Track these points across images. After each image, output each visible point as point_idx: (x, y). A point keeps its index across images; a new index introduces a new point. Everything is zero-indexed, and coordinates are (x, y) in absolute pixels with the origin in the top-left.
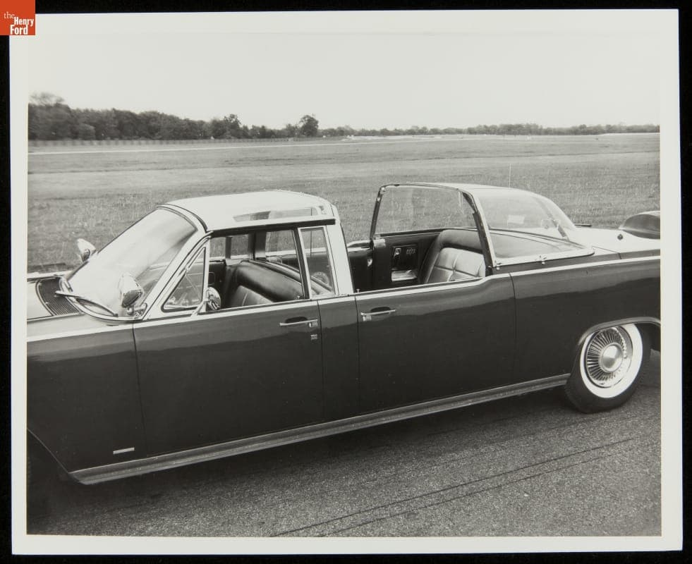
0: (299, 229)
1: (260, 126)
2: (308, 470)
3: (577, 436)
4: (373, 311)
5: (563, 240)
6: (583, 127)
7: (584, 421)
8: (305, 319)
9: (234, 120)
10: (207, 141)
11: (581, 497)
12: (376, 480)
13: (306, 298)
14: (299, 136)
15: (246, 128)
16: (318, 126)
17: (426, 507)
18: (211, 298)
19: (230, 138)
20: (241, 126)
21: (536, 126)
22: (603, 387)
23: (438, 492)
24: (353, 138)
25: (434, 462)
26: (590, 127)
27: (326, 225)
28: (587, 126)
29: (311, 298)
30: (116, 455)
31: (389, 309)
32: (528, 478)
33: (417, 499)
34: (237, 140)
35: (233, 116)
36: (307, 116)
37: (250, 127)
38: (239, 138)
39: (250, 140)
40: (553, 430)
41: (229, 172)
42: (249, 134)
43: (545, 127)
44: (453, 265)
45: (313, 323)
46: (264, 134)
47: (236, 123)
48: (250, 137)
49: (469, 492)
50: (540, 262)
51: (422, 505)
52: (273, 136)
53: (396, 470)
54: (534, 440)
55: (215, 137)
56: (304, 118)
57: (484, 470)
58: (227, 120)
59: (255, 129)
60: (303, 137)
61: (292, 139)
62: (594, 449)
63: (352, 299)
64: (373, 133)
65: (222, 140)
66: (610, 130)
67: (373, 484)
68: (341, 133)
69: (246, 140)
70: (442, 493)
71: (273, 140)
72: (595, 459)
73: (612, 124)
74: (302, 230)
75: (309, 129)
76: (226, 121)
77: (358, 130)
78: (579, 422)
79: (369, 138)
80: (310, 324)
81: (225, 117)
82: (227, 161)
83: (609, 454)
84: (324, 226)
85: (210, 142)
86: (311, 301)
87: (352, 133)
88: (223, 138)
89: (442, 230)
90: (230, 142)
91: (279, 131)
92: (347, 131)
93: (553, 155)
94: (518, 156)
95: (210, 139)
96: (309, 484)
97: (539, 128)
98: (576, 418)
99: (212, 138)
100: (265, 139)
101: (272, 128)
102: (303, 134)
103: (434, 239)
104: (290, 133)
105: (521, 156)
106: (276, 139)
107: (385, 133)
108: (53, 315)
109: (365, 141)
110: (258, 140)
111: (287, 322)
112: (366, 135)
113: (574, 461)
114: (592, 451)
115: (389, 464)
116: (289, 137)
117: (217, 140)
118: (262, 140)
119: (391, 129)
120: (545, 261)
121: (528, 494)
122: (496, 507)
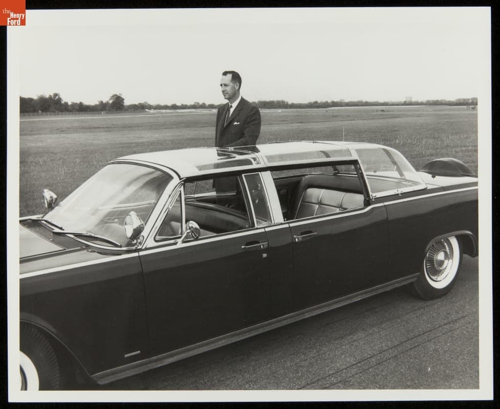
0: (243, 175)
1: (78, 102)
2: (253, 358)
3: (428, 316)
4: (302, 234)
5: (401, 179)
6: (316, 102)
7: (427, 306)
8: (258, 243)
9: (57, 97)
10: (35, 114)
11: (454, 358)
12: (307, 360)
13: (252, 227)
14: (109, 111)
15: (66, 103)
16: (124, 103)
17: (353, 376)
18: (192, 229)
19: (54, 112)
20: (63, 102)
21: (283, 102)
22: (439, 281)
23: (355, 365)
24: (152, 111)
25: (341, 343)
26: (321, 103)
27: (260, 171)
28: (319, 102)
29: (256, 226)
30: (127, 357)
31: (311, 232)
32: (412, 348)
33: (344, 371)
34: (60, 113)
35: (56, 95)
36: (116, 95)
37: (70, 103)
38: (62, 111)
39: (71, 113)
40: (411, 314)
41: (64, 137)
42: (70, 108)
43: (290, 103)
44: (318, 200)
45: (263, 245)
46: (81, 109)
47: (60, 99)
48: (71, 111)
49: (378, 362)
50: (398, 194)
51: (350, 375)
52: (89, 110)
53: (318, 352)
54: (402, 322)
55: (43, 111)
56: (113, 96)
57: (379, 346)
58: (52, 98)
59: (74, 105)
60: (112, 111)
61: (104, 112)
62: (445, 324)
63: (287, 226)
64: (166, 107)
65: (48, 113)
66: (334, 104)
67: (307, 363)
68: (141, 108)
69: (67, 113)
70: (359, 365)
71: (89, 113)
72: (450, 332)
73: (335, 101)
74: (245, 176)
75: (117, 104)
76: (50, 98)
77: (154, 105)
78: (425, 307)
79: (164, 111)
80: (262, 247)
81: (50, 96)
82: (58, 129)
83: (457, 327)
84: (259, 173)
85: (38, 115)
86: (257, 229)
87: (150, 107)
88: (49, 111)
89: (304, 175)
90: (55, 115)
91: (93, 106)
92: (146, 106)
93: (302, 123)
94: (278, 124)
95: (38, 112)
96: (259, 368)
97: (286, 103)
98: (421, 304)
99: (40, 111)
100: (83, 113)
101: (88, 104)
102: (113, 108)
103: (299, 182)
104: (101, 108)
105: (279, 124)
106: (91, 113)
107: (174, 107)
108: (65, 250)
109: (160, 113)
110: (77, 113)
111: (247, 244)
112: (160, 109)
113: (436, 334)
114: (445, 326)
115: (310, 348)
116: (102, 110)
117: (44, 113)
118: (80, 113)
119: (179, 104)
120: (401, 194)
121: (418, 359)
122: (402, 370)
